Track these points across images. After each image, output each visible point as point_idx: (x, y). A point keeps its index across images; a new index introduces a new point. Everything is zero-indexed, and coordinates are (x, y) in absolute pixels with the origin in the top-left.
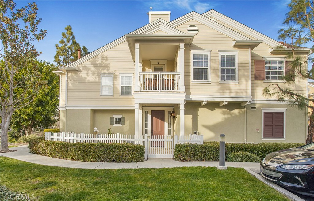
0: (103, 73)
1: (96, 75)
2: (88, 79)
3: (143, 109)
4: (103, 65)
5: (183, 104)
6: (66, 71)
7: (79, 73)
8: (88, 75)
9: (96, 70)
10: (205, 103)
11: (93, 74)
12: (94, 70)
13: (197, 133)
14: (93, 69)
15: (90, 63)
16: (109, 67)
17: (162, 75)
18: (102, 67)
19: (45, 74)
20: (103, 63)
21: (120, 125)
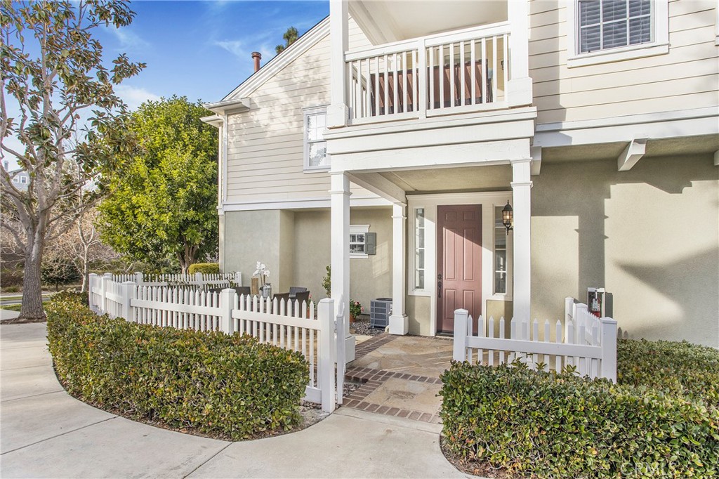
0: (308, 105)
1: (293, 114)
2: (272, 128)
3: (407, 202)
4: (309, 86)
5: (524, 161)
6: (223, 113)
7: (253, 113)
8: (272, 118)
9: (291, 100)
10: (638, 151)
11: (285, 112)
12: (287, 102)
13: (600, 294)
14: (284, 98)
15: (277, 84)
16: (325, 88)
17: (431, 50)
18: (306, 90)
19: (209, 132)
20: (309, 78)
21: (363, 256)
